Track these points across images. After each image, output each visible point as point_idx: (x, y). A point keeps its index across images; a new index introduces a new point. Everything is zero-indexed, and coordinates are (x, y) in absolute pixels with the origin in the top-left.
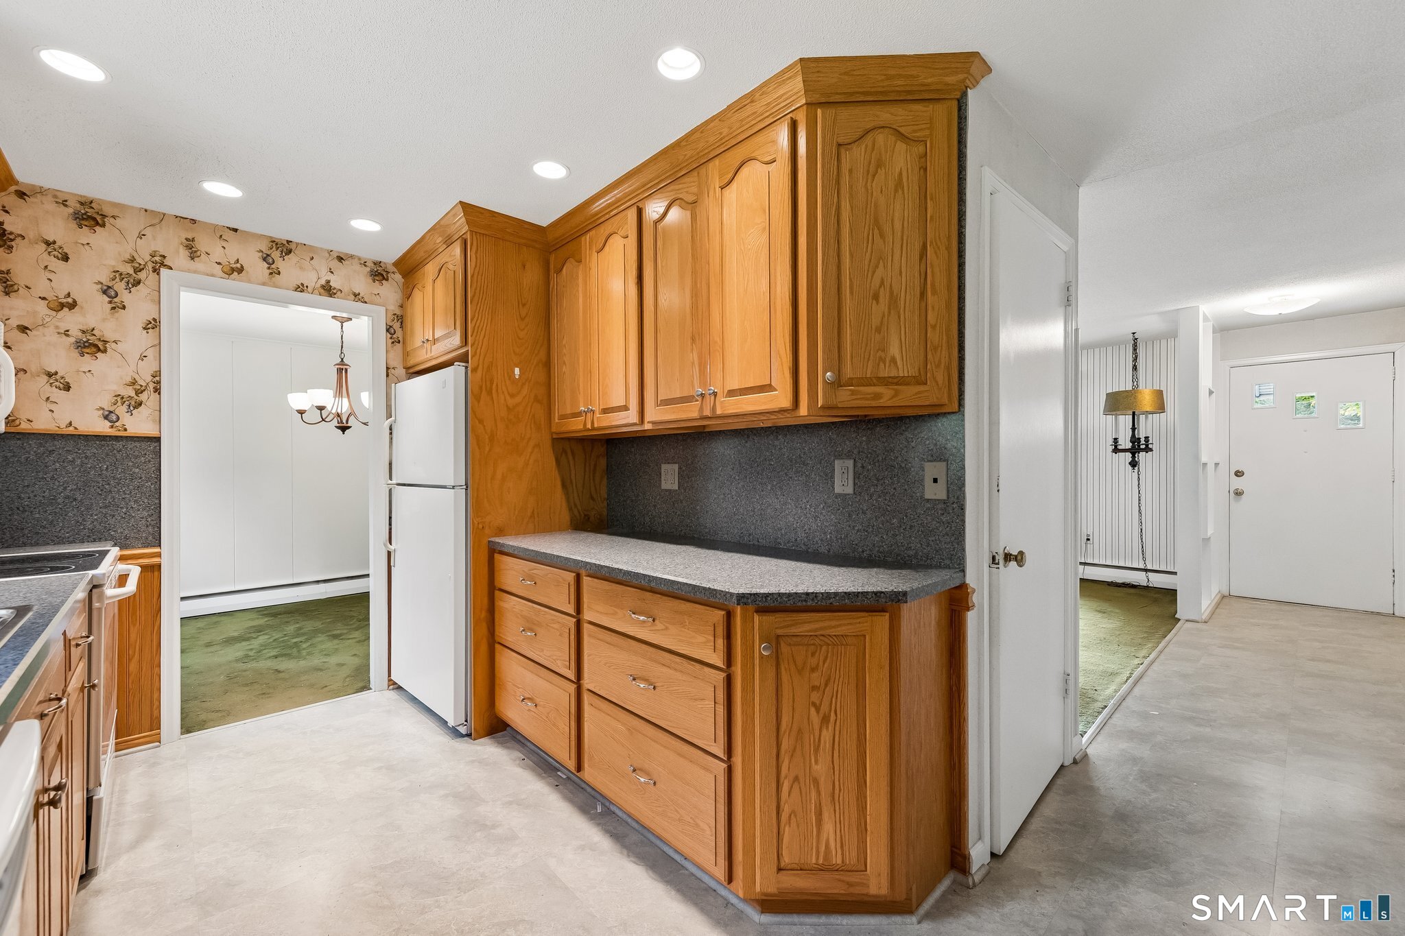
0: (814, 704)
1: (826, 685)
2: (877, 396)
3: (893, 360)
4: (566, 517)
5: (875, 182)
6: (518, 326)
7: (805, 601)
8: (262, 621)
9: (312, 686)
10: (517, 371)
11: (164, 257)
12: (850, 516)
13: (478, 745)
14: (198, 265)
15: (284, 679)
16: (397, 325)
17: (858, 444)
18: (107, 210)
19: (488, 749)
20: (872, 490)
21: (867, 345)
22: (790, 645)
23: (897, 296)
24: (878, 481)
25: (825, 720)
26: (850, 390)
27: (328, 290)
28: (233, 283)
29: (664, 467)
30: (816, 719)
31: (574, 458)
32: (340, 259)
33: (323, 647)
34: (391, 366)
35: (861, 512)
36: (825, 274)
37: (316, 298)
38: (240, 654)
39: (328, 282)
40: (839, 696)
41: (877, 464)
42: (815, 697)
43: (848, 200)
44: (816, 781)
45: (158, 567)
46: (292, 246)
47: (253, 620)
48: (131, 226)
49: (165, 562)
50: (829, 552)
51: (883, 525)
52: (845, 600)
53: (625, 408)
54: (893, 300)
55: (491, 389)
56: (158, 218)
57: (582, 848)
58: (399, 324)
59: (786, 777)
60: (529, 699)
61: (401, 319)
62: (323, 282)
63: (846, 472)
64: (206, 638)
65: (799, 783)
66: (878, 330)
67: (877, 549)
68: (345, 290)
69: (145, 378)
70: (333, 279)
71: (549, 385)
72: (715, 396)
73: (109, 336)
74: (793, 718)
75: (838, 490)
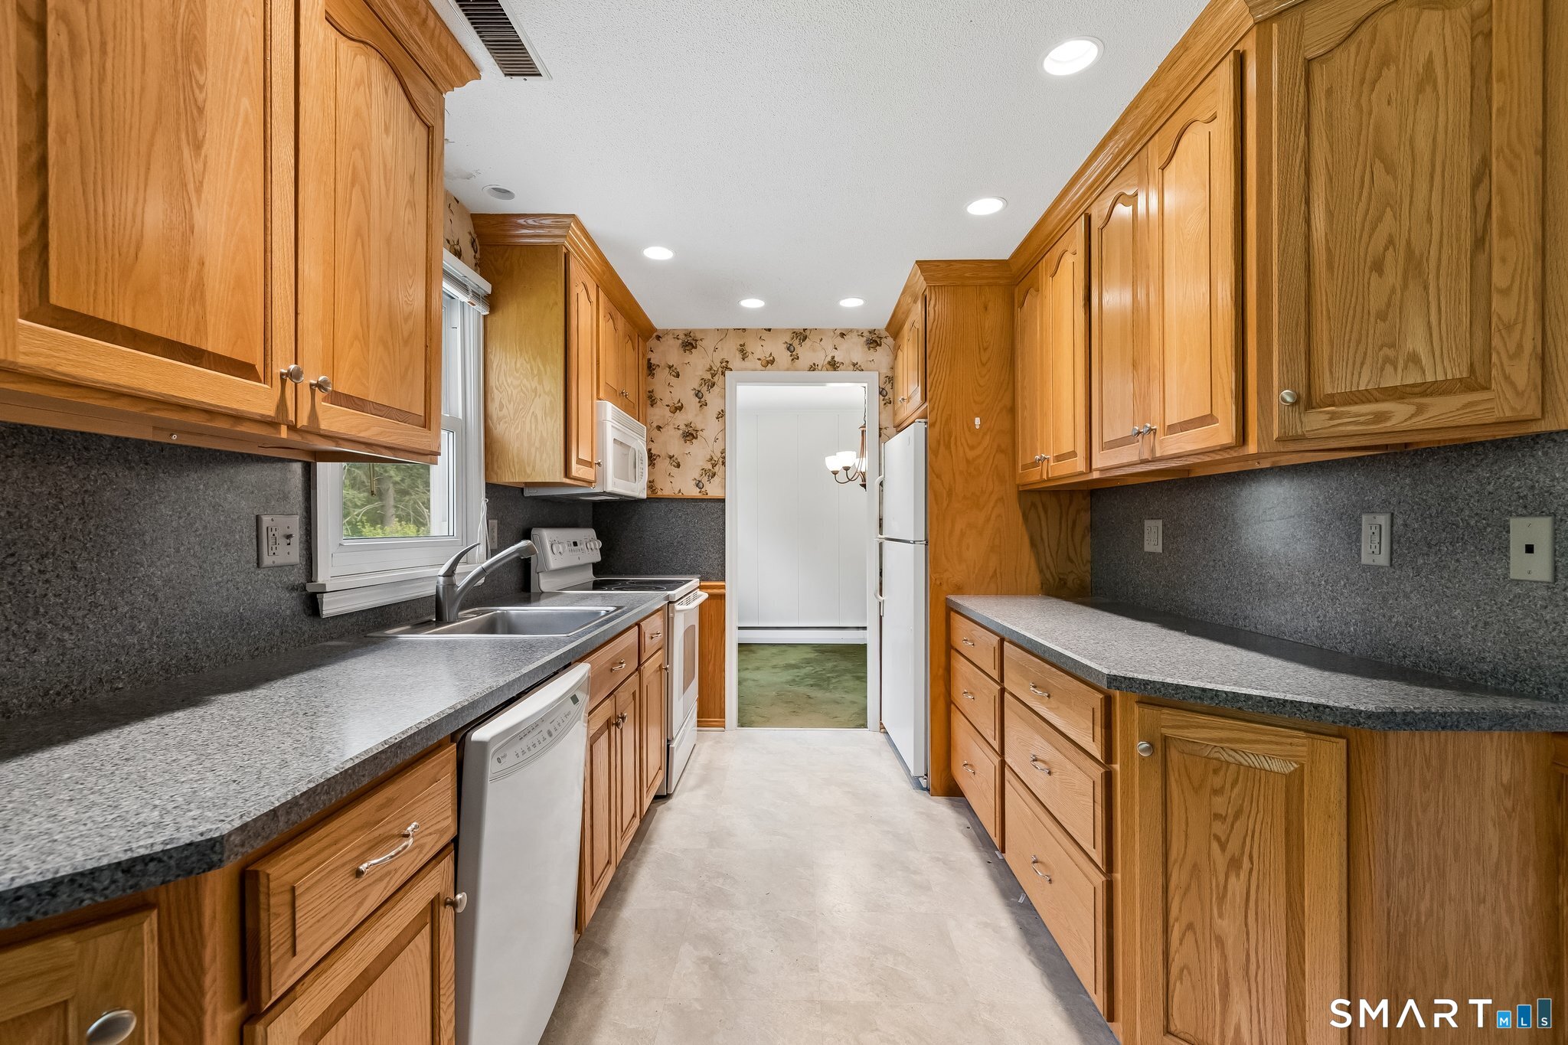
0: (1217, 838)
1: (1237, 816)
2: (1380, 417)
3: (1414, 359)
4: (1035, 579)
5: (1374, 95)
6: (979, 373)
7: (1200, 698)
8: (812, 655)
9: (827, 714)
10: (977, 421)
11: (727, 362)
12: (1385, 599)
13: (934, 801)
14: (747, 363)
15: (811, 704)
16: (888, 387)
17: (1397, 490)
18: (699, 336)
19: (940, 807)
20: (1420, 561)
21: (1359, 342)
22: (1183, 752)
23: (1422, 255)
24: (1430, 547)
25: (1234, 864)
26: (1328, 413)
27: (833, 365)
28: (769, 373)
29: (1148, 523)
30: (1220, 860)
31: (1046, 512)
32: (842, 335)
33: (846, 684)
34: (883, 426)
35: (1401, 595)
36: (1283, 252)
37: (824, 373)
38: (790, 678)
39: (833, 357)
40: (1257, 835)
41: (1428, 520)
42: (1219, 828)
43: (1324, 134)
44: (1220, 942)
45: (722, 597)
46: (808, 333)
47: (808, 653)
48: (708, 343)
49: (727, 592)
50: (1352, 652)
51: (1437, 617)
52: (1262, 707)
53: (1073, 454)
54: (1414, 265)
55: (949, 442)
56: (723, 333)
57: (986, 925)
58: (890, 386)
59: (1177, 920)
60: (971, 765)
61: (891, 379)
62: (829, 359)
63: (1377, 532)
64: (774, 662)
65: (1195, 933)
66: (1382, 316)
67: (1427, 654)
68: (847, 362)
69: (717, 456)
70: (836, 353)
71: (1013, 432)
72: (1155, 433)
73: (699, 427)
74: (1186, 847)
75: (1365, 559)
